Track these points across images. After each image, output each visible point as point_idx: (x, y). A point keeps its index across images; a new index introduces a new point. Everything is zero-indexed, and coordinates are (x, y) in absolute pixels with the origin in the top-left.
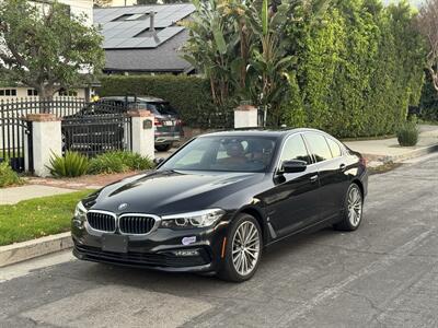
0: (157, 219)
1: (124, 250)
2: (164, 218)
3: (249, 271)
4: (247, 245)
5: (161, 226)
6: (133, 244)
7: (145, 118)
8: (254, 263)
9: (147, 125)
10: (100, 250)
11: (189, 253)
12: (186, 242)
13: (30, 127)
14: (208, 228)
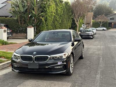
0: (49, 56)
1: (38, 67)
2: (51, 56)
3: (72, 72)
5: (50, 59)
6: (40, 65)
7: (4, 29)
10: (27, 68)
11: (59, 67)
12: (59, 63)
14: (64, 59)
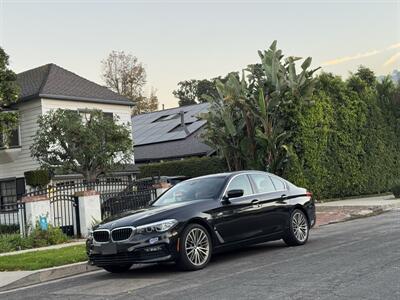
0: (134, 228)
1: (115, 252)
2: (138, 228)
4: (199, 246)
5: (136, 234)
6: (119, 247)
8: (206, 258)
11: (155, 249)
12: (152, 241)
13: (77, 201)
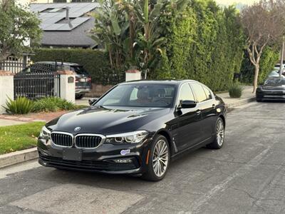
1: (79, 159)
2: (108, 136)
3: (162, 174)
4: (161, 157)
5: (105, 143)
7: (69, 76)
9: (70, 80)
10: (61, 159)
11: (125, 161)
12: (123, 153)
14: (137, 144)
